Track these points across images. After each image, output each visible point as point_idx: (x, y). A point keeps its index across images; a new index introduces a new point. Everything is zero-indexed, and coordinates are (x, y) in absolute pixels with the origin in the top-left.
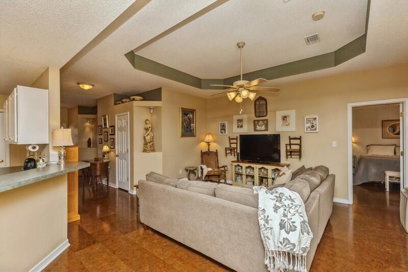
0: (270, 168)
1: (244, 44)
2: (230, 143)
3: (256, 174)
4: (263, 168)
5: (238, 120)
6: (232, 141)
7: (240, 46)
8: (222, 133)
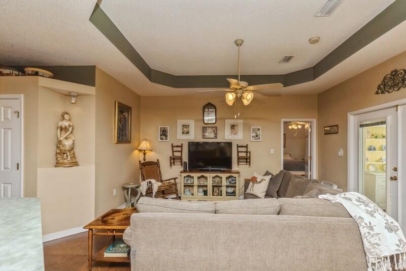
0: (224, 176)
1: (243, 42)
2: (173, 152)
3: (210, 183)
4: (217, 176)
5: (183, 126)
6: (175, 149)
7: (238, 43)
8: (162, 139)
